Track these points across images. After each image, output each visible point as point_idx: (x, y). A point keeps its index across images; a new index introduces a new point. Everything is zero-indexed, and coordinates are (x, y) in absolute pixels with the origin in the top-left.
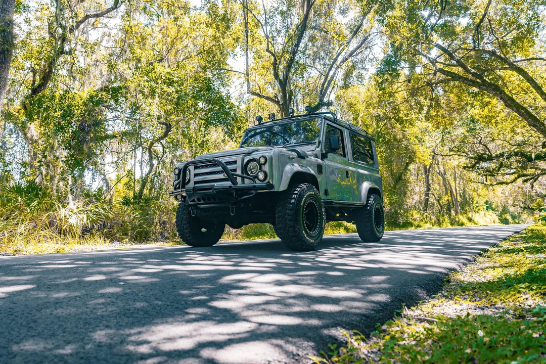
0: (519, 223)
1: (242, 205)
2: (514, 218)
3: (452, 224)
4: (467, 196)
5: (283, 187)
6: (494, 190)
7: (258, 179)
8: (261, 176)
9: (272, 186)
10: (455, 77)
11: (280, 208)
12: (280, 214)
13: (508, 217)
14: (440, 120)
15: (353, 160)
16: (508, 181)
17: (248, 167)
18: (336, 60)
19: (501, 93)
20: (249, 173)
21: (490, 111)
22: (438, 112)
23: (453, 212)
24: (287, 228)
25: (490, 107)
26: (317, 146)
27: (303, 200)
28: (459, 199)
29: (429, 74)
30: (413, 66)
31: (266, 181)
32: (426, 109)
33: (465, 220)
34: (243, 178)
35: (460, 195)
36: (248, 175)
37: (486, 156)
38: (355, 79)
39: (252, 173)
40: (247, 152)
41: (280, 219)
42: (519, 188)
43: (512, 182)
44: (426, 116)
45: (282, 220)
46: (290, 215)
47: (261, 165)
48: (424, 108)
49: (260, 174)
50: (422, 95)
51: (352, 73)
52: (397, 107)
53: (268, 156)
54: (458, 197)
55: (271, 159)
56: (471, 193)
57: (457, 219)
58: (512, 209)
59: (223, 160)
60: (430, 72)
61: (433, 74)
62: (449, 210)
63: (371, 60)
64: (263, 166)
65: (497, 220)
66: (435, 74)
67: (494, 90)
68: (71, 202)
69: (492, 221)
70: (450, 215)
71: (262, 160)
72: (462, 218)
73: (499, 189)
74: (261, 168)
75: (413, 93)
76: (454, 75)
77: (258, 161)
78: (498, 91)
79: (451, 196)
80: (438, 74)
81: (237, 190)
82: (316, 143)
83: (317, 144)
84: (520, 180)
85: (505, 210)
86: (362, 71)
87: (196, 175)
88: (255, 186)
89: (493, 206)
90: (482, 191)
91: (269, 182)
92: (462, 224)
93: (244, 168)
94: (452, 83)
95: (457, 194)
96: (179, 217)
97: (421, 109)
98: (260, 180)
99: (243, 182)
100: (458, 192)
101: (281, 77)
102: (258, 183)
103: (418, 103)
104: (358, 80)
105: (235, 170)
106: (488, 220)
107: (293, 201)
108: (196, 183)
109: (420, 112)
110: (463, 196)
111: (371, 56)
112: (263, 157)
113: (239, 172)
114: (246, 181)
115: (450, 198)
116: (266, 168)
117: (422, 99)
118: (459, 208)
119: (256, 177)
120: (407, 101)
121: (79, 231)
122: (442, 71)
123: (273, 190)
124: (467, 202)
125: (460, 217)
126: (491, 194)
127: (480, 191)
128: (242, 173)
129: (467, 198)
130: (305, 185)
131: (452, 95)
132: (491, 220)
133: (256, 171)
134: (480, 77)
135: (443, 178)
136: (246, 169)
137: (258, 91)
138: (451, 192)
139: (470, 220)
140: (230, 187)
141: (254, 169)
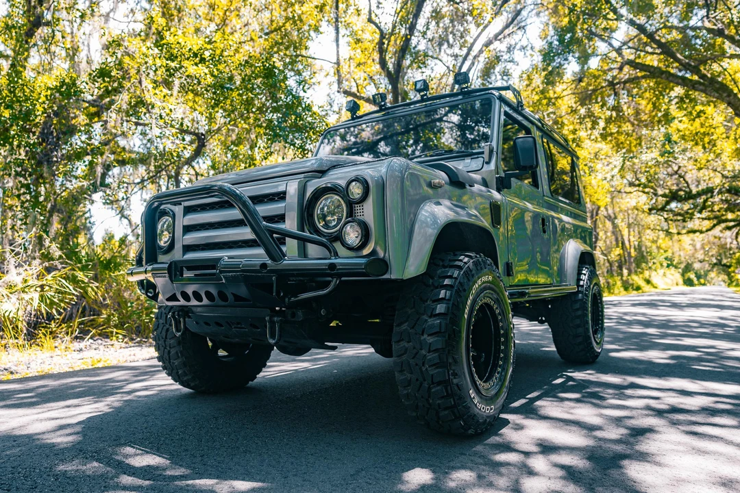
0: (704, 284)
1: (300, 314)
2: (699, 277)
3: (626, 289)
4: (643, 249)
5: (413, 265)
6: (680, 241)
7: (344, 244)
8: (352, 235)
9: (384, 265)
10: (652, 72)
11: (404, 326)
12: (406, 345)
13: (692, 276)
14: (622, 138)
15: (550, 196)
16: (704, 229)
17: (317, 211)
18: (470, 49)
19: (729, 96)
20: (320, 225)
21: (702, 125)
22: (620, 127)
23: (625, 272)
24: (426, 385)
25: (702, 119)
26: (487, 160)
27: (469, 302)
28: (633, 253)
29: (611, 69)
30: (584, 58)
31: (366, 251)
32: (602, 124)
33: (642, 283)
34: (303, 241)
35: (635, 248)
36: (317, 231)
37: (682, 193)
38: (499, 77)
39: (327, 226)
40: (315, 167)
41: (404, 357)
42: (715, 237)
43: (707, 231)
44: (601, 134)
45: (412, 361)
46: (436, 350)
47: (351, 205)
48: (600, 121)
49: (348, 228)
50: (597, 102)
51: (494, 68)
52: (560, 120)
53: (372, 177)
54: (632, 250)
55: (382, 186)
56: (649, 244)
57: (631, 282)
58: (697, 266)
59: (246, 191)
60: (612, 66)
61: (618, 68)
62: (620, 267)
63: (523, 48)
64: (357, 208)
65: (681, 281)
66: (621, 69)
67: (717, 91)
68: (13, 271)
69: (675, 282)
70: (622, 275)
71: (356, 190)
72: (637, 280)
73: (686, 239)
74: (351, 213)
75: (585, 98)
76: (652, 70)
77: (343, 192)
78: (724, 92)
79: (623, 249)
80: (626, 69)
81: (284, 275)
82: (483, 153)
83: (486, 155)
84: (719, 228)
85: (688, 268)
86: (509, 65)
87: (188, 229)
88: (332, 266)
89: (674, 263)
90: (664, 242)
91: (374, 252)
92: (638, 288)
93: (307, 210)
94: (644, 83)
95: (630, 246)
96: (160, 329)
97: (595, 123)
98: (350, 248)
99: (303, 253)
100: (632, 244)
101: (391, 66)
102: (344, 258)
103: (590, 114)
104: (503, 79)
105: (281, 218)
106: (669, 281)
107: (440, 308)
108: (187, 248)
109: (593, 128)
110: (639, 248)
111: (524, 43)
112: (356, 179)
113: (290, 224)
114: (312, 249)
115: (621, 252)
116: (367, 212)
117: (596, 109)
118: (634, 265)
119: (339, 237)
120: (574, 111)
121: (22, 326)
122: (632, 64)
123: (386, 276)
124: (643, 257)
125: (635, 277)
126: (676, 247)
127: (660, 241)
128: (301, 228)
129: (643, 251)
130: (470, 257)
131: (644, 102)
132: (672, 280)
133: (339, 220)
134: (695, 70)
135: (613, 223)
136: (311, 215)
137: (354, 90)
138: (623, 243)
139: (648, 282)
140: (264, 266)
141: (333, 214)
